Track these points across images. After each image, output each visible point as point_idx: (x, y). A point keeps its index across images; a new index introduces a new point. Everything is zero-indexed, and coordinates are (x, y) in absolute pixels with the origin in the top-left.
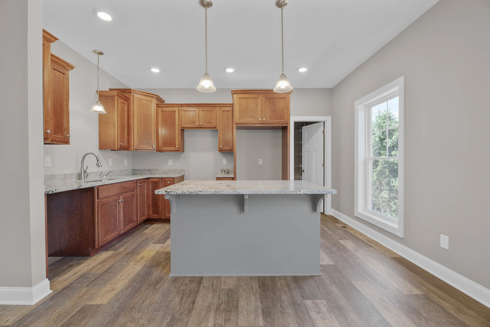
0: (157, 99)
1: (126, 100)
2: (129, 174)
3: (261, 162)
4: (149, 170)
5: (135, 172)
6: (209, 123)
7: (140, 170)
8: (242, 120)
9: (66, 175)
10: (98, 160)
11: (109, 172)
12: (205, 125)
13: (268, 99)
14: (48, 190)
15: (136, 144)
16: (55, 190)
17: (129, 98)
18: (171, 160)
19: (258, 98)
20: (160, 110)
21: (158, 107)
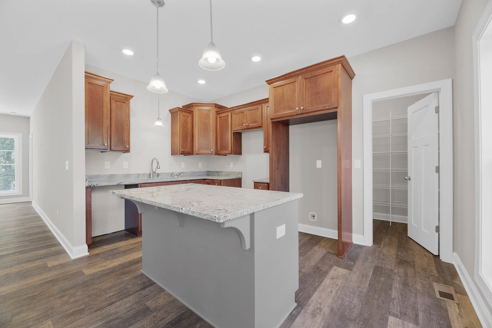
0: (215, 107)
1: (189, 113)
2: (203, 175)
3: (319, 164)
4: (217, 172)
5: (209, 173)
6: (254, 122)
7: (211, 172)
8: (277, 114)
9: (139, 174)
10: (158, 164)
11: (181, 173)
12: (251, 125)
13: (307, 80)
14: (91, 185)
15: (197, 150)
16: (96, 185)
17: (192, 111)
18: (232, 163)
19: (296, 82)
20: (218, 116)
21: (217, 114)
